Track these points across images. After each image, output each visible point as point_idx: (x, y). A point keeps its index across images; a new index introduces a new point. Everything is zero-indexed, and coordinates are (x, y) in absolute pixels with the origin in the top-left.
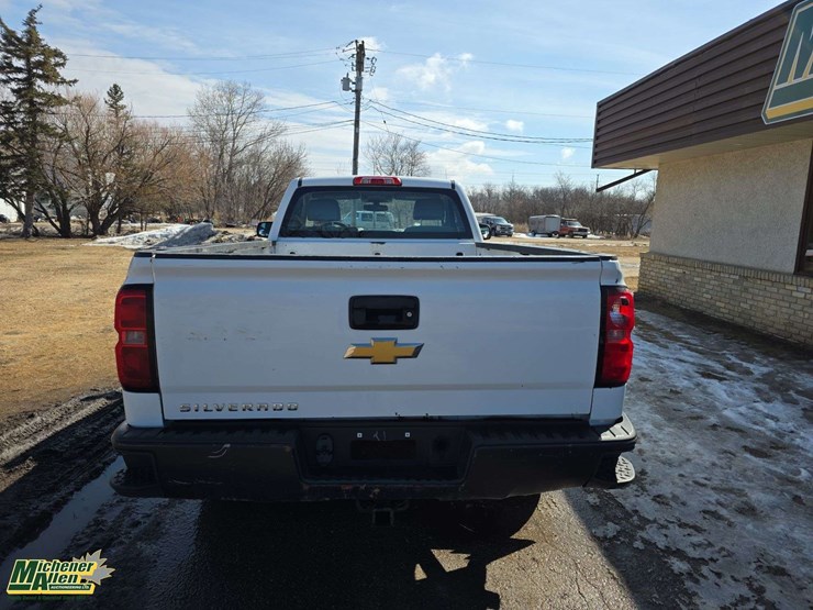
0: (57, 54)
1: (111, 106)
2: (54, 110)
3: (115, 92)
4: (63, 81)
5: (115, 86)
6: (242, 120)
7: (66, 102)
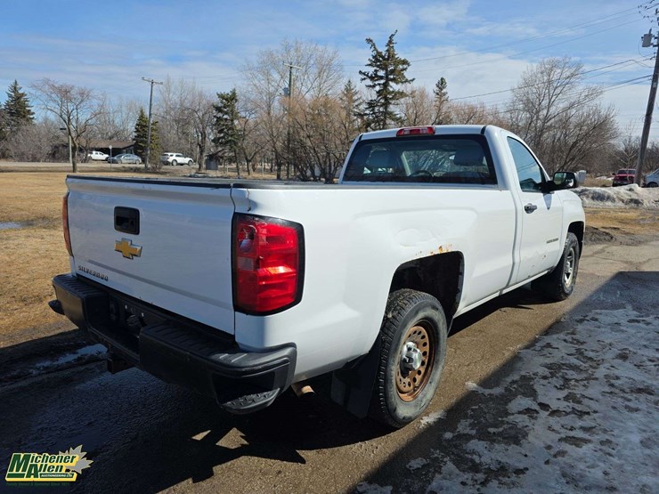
0: (405, 62)
1: (438, 94)
2: (398, 101)
3: (442, 84)
4: (407, 81)
5: (442, 79)
6: (558, 91)
7: (406, 96)
